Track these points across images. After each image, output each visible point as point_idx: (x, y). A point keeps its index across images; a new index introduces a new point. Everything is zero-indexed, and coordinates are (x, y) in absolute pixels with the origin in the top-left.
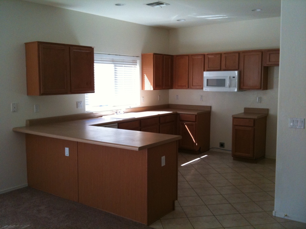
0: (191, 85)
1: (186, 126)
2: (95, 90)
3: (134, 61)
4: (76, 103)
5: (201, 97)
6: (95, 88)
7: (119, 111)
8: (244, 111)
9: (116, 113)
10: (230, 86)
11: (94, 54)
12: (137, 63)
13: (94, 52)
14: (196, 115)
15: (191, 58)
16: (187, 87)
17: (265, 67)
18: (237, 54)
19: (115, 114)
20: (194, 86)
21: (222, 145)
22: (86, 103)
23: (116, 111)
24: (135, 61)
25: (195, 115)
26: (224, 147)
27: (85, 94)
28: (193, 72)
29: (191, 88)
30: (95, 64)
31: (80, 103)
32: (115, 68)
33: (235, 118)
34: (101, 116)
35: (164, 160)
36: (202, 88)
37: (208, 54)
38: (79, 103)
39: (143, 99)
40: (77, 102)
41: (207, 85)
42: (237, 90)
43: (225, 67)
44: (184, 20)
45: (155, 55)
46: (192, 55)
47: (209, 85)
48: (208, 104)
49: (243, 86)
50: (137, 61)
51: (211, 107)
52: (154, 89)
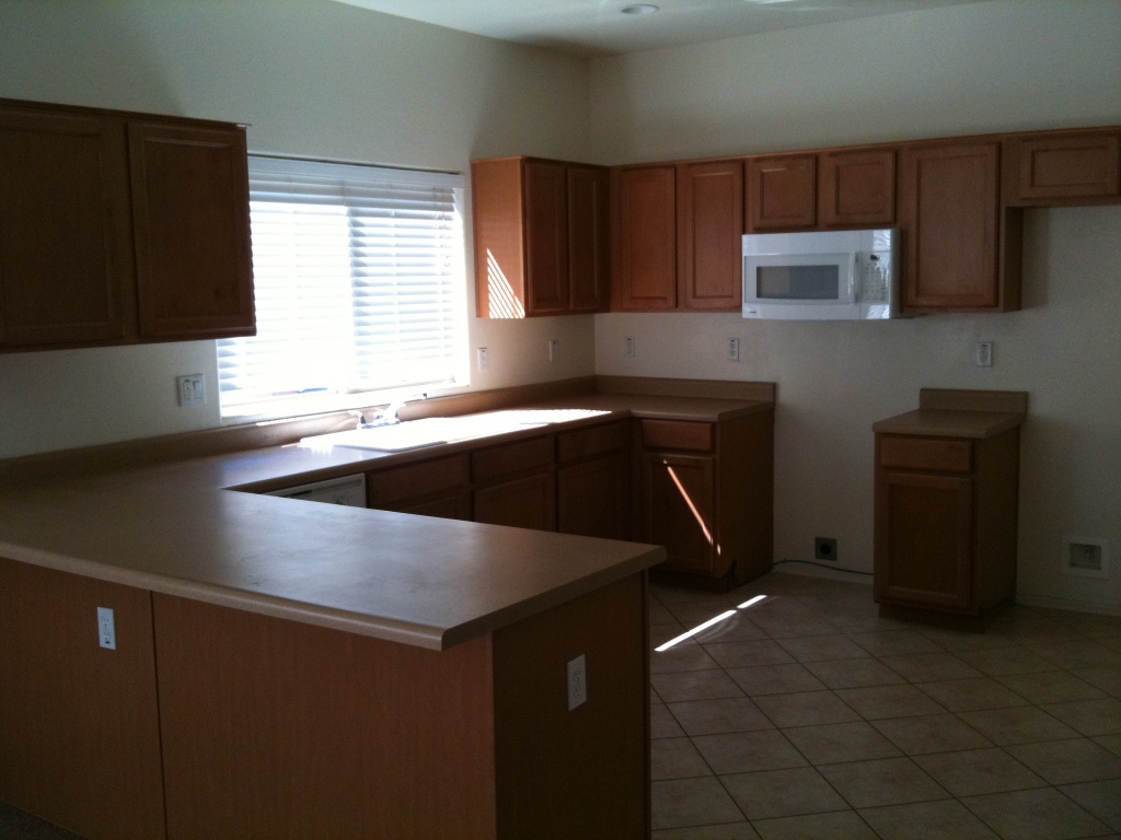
0: (690, 292)
1: (670, 470)
2: (259, 325)
3: (439, 194)
4: (171, 385)
5: (732, 346)
6: (259, 314)
7: (375, 414)
8: (921, 405)
9: (363, 421)
10: (859, 297)
11: (250, 160)
12: (451, 200)
13: (249, 152)
14: (713, 425)
15: (684, 176)
16: (671, 302)
17: (1010, 210)
18: (888, 158)
19: (360, 425)
20: (703, 297)
21: (826, 548)
22: (220, 381)
23: (360, 415)
24: (442, 191)
25: (708, 426)
26: (834, 558)
27: (217, 341)
28: (694, 237)
29: (689, 308)
30: (253, 205)
31: (194, 383)
32: (356, 224)
33: (885, 436)
34: (296, 439)
35: (582, 677)
36: (738, 308)
37: (759, 160)
38: (187, 381)
39: (483, 358)
40: (177, 380)
41: (759, 295)
42: (893, 311)
43: (837, 212)
44: (652, 10)
45: (529, 163)
46: (690, 165)
47: (765, 290)
48: (764, 376)
49: (918, 294)
50: (453, 192)
51: (774, 387)
52: (528, 314)
